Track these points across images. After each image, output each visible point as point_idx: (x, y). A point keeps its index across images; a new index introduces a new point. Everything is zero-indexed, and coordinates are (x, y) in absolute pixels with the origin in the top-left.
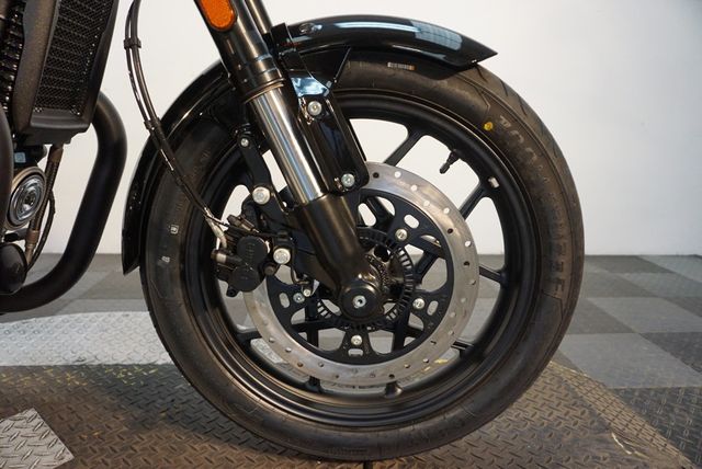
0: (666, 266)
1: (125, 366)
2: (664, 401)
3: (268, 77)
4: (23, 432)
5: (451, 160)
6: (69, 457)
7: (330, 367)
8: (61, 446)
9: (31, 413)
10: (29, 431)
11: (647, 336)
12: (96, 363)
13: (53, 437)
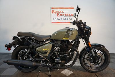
6: (73, 72)
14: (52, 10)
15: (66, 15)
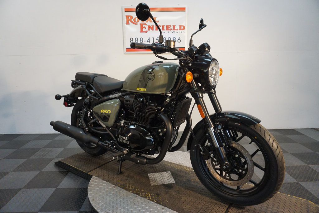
0: (302, 132)
1: (188, 168)
2: (293, 168)
3: (212, 125)
4: (168, 175)
5: (252, 142)
6: (174, 182)
7: (224, 180)
8: (173, 180)
9: (169, 172)
10: (169, 176)
11: (292, 154)
12: (182, 165)
13: (172, 178)
14: (127, 17)
15: (165, 28)
